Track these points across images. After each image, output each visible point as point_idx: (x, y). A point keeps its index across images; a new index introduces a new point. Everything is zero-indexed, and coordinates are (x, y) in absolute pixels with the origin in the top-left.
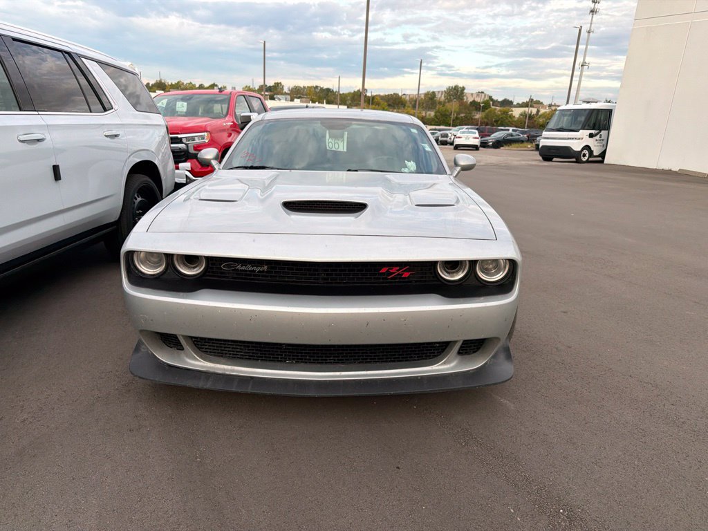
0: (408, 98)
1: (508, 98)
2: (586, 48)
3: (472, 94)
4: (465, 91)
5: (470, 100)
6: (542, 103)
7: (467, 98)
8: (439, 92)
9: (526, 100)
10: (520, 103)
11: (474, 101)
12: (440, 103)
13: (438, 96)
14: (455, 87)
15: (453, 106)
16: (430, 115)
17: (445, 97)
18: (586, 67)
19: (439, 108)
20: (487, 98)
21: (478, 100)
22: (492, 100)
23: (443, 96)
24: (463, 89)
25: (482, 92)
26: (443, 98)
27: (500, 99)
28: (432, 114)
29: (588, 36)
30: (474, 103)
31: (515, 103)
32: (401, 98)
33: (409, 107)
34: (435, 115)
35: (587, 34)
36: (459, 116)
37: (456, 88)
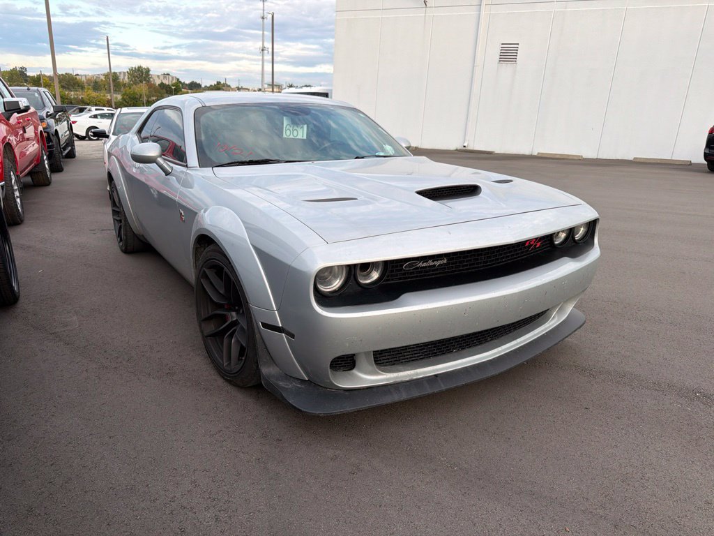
0: (84, 79)
1: (195, 81)
2: (263, 34)
3: (158, 76)
4: (151, 73)
5: (158, 82)
6: (229, 86)
7: (154, 80)
8: (120, 73)
9: (214, 83)
10: (208, 86)
11: (162, 83)
12: (124, 85)
13: (121, 77)
14: (138, 67)
15: (142, 89)
16: (116, 98)
17: (128, 78)
18: (266, 52)
19: (126, 91)
20: (174, 81)
21: (166, 82)
22: (180, 82)
23: (126, 78)
24: (148, 70)
25: (168, 74)
26: (126, 80)
27: (187, 82)
28: (119, 97)
29: (263, 22)
30: (162, 85)
31: (203, 86)
32: (76, 78)
33: (89, 89)
34: (123, 98)
35: (261, 20)
36: (150, 99)
37: (140, 69)
